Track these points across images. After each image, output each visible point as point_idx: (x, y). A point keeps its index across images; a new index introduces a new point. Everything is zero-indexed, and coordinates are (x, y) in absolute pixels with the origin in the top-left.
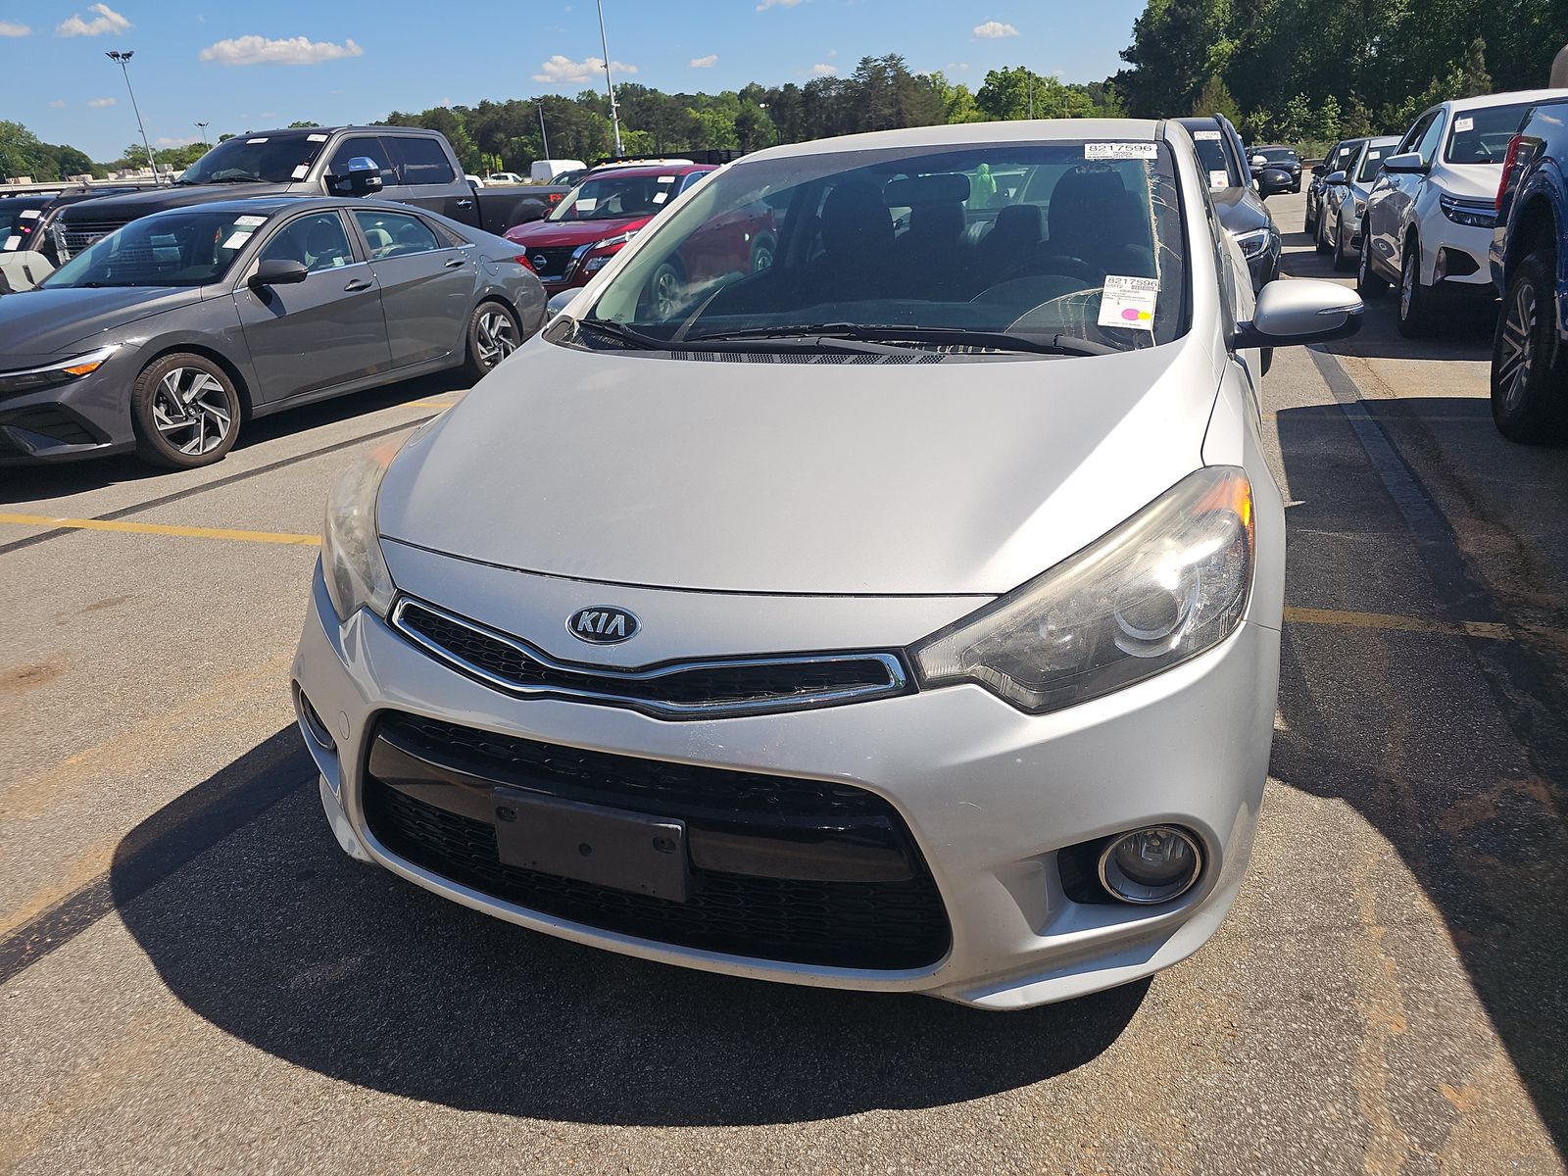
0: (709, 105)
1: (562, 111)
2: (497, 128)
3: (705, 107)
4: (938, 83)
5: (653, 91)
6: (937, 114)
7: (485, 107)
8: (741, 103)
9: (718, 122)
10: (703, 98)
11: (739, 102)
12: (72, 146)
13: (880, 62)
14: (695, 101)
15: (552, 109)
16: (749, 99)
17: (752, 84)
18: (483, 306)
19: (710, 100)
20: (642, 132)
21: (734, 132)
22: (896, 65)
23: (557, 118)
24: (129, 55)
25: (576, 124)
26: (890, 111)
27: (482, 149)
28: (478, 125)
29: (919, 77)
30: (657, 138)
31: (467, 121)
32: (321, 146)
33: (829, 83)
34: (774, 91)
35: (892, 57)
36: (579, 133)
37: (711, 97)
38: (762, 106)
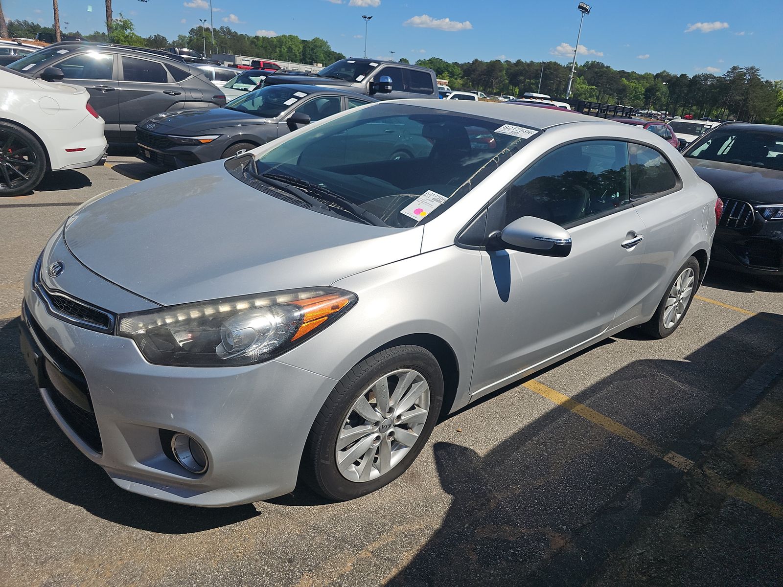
0: (636, 79)
1: (555, 70)
2: (521, 74)
3: (633, 79)
4: (778, 86)
5: (608, 67)
6: (771, 104)
7: (519, 62)
8: (655, 80)
9: (638, 88)
10: (634, 75)
11: (653, 79)
12: (343, 54)
13: (743, 70)
14: (628, 76)
15: (551, 69)
16: (660, 79)
17: (665, 71)
18: (398, 153)
19: (637, 76)
20: (594, 87)
21: (644, 94)
22: (753, 73)
23: (552, 74)
24: (370, 18)
25: (560, 78)
26: (740, 98)
27: (510, 83)
28: (512, 71)
29: (767, 82)
30: (600, 91)
31: (508, 69)
32: (374, 68)
33: (708, 77)
34: (675, 76)
35: (752, 68)
36: (560, 82)
37: (639, 75)
38: (664, 83)
